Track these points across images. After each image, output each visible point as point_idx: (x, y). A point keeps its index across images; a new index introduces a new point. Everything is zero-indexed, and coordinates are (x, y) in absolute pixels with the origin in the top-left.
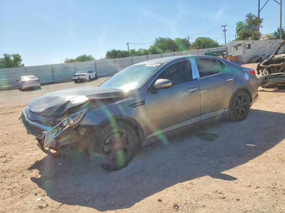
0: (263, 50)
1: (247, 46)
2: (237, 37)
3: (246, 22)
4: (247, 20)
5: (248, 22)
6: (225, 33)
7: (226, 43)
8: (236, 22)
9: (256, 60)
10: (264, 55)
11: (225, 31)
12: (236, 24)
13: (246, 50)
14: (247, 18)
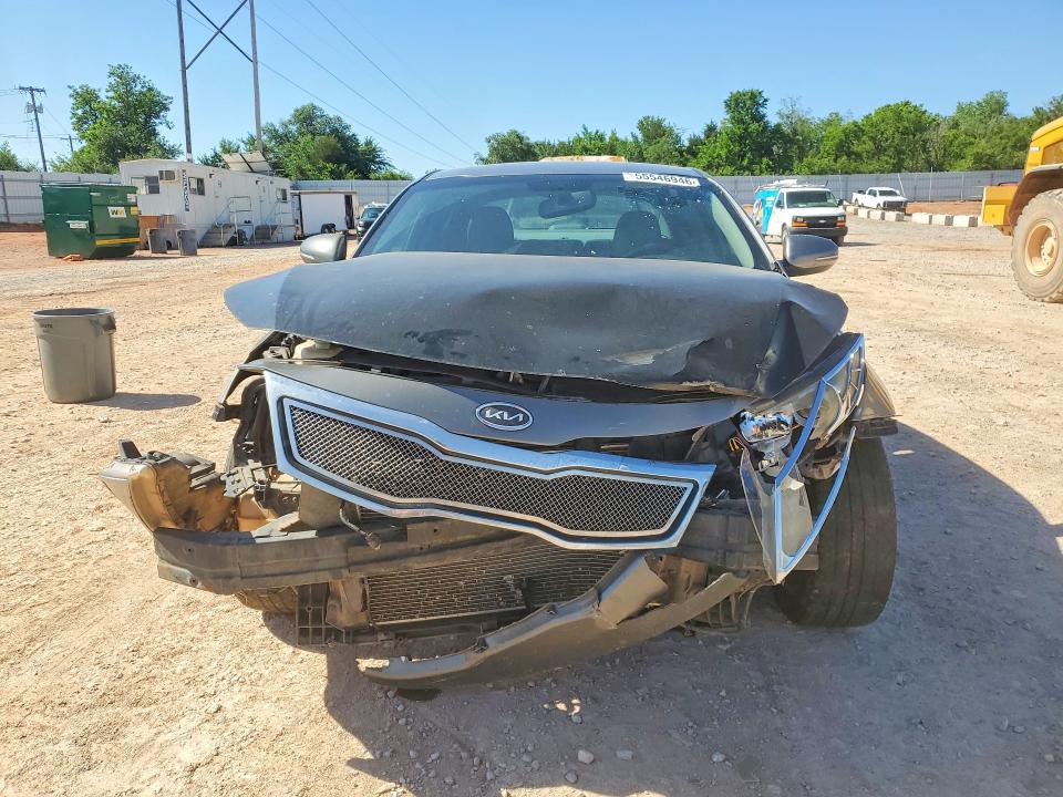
0: (242, 204)
1: (194, 185)
2: (77, 146)
3: (111, 94)
4: (111, 88)
5: (120, 98)
6: (37, 119)
7: (44, 162)
8: (70, 87)
9: (229, 236)
10: (249, 222)
11: (35, 109)
12: (71, 92)
13: (191, 197)
14: (112, 80)
